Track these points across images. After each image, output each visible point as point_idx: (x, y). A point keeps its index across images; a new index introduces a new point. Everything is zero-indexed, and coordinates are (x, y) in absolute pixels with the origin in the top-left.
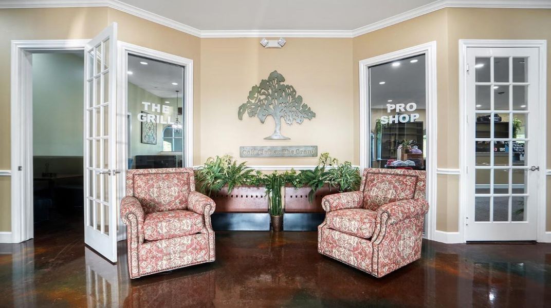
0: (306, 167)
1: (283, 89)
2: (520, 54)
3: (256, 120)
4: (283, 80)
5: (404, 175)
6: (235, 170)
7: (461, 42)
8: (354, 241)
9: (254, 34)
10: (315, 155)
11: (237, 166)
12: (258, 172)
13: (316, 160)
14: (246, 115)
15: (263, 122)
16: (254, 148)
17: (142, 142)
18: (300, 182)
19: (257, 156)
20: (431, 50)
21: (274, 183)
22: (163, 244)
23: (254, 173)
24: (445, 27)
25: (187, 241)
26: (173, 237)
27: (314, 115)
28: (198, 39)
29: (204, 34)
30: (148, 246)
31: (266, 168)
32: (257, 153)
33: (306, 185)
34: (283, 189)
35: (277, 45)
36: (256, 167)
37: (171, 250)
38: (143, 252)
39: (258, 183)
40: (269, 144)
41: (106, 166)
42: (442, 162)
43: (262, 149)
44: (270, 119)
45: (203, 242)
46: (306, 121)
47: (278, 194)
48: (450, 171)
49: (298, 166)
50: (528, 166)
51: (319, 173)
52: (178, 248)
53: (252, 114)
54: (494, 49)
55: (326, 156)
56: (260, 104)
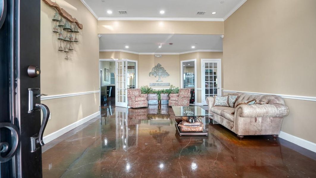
0: (167, 89)
1: (161, 68)
2: (216, 62)
3: (154, 76)
4: (161, 66)
5: (187, 90)
6: (149, 90)
7: (202, 59)
8: (175, 102)
9: (153, 54)
10: (169, 85)
11: (149, 88)
12: (155, 90)
13: (170, 87)
14: (151, 75)
15: (156, 77)
16: (153, 84)
17: (105, 80)
18: (165, 92)
19: (154, 86)
20: (195, 60)
21: (159, 93)
22: (139, 102)
23: (153, 90)
24: (198, 56)
25: (143, 102)
26: (140, 101)
27: (169, 75)
28: (138, 55)
29: (140, 54)
30: (137, 102)
31: (157, 89)
32: (154, 85)
33: (167, 93)
34: (161, 94)
35: (159, 57)
36: (154, 89)
37: (140, 103)
38: (136, 103)
39: (154, 93)
40: (157, 82)
41: (125, 88)
42: (198, 87)
43: (155, 84)
44: (157, 76)
45: (146, 102)
46: (167, 77)
47: (160, 95)
48: (199, 89)
49: (165, 88)
50: (217, 88)
51: (170, 90)
52: (141, 103)
53: (153, 75)
54: (209, 61)
55: (172, 86)
56: (155, 72)
